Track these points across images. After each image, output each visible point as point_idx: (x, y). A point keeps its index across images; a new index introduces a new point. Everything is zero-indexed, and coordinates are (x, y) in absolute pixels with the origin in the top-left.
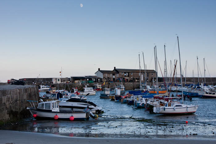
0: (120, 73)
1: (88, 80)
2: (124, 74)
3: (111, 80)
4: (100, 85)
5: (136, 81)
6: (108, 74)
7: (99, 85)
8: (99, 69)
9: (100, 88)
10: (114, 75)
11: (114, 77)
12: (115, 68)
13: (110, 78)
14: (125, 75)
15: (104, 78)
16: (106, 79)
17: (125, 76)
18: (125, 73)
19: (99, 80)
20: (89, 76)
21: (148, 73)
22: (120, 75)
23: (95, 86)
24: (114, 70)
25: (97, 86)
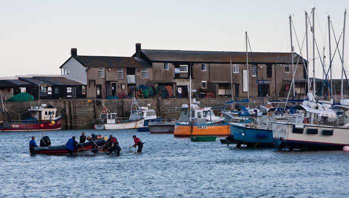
0: (154, 64)
1: (23, 90)
2: (171, 70)
3: (118, 91)
4: (51, 110)
5: (221, 92)
6: (108, 68)
7: (48, 110)
8: (74, 52)
9: (49, 121)
10: (131, 71)
11: (132, 79)
12: (138, 46)
13: (114, 85)
14: (177, 71)
15: (92, 85)
16: (100, 86)
17: (177, 76)
18: (177, 64)
19: (69, 90)
20: (34, 78)
21: (269, 65)
22: (155, 72)
23: (34, 112)
24: (135, 55)
25: (40, 112)
